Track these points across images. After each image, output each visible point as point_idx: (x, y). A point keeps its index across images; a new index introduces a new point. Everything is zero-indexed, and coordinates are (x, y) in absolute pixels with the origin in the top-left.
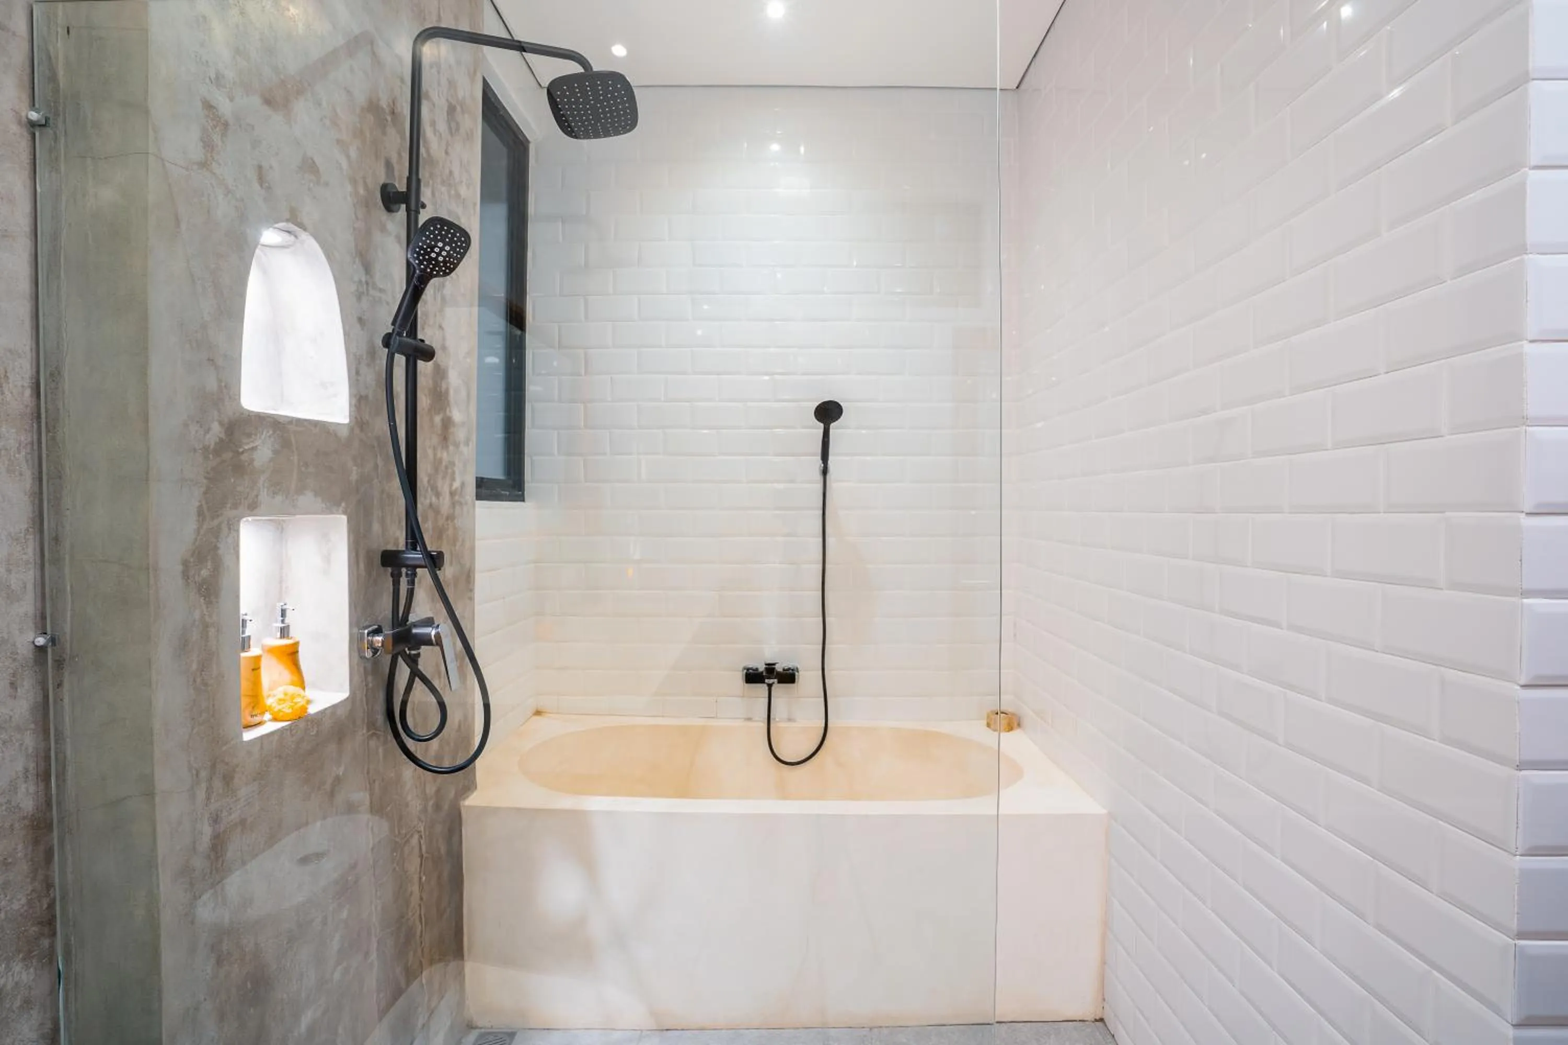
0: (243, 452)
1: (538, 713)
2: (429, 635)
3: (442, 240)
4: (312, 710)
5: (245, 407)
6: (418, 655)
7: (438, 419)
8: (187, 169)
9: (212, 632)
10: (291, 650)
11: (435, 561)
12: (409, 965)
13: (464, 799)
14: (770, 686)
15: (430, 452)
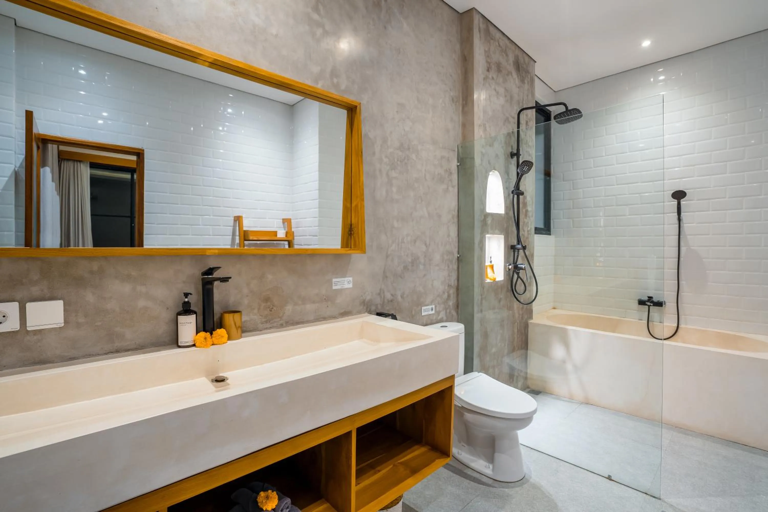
0: (486, 222)
1: (554, 308)
2: (522, 267)
3: (526, 166)
4: (497, 280)
5: (487, 212)
6: (519, 272)
7: (524, 210)
11: (524, 248)
13: (530, 320)
14: (649, 306)
15: (522, 220)
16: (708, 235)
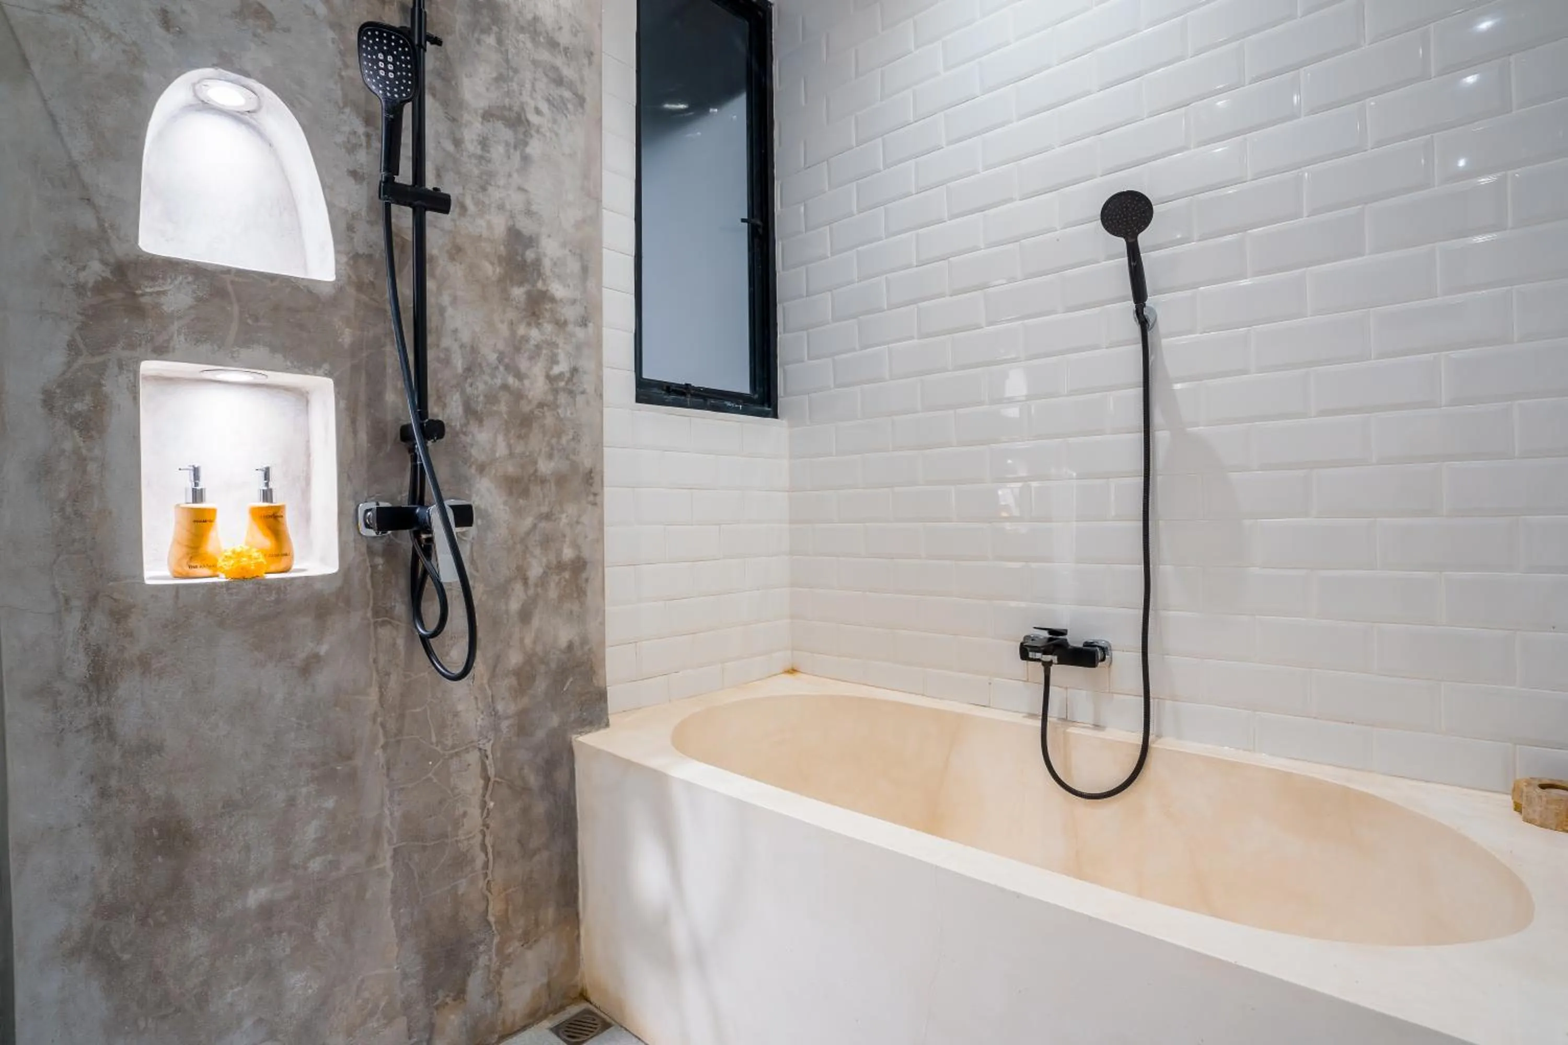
0: (142, 295)
1: (793, 671)
5: (144, 249)
8: (40, 12)
9: (92, 467)
10: (271, 513)
12: (460, 893)
13: (580, 733)
14: (1047, 665)
16: (1245, 372)
